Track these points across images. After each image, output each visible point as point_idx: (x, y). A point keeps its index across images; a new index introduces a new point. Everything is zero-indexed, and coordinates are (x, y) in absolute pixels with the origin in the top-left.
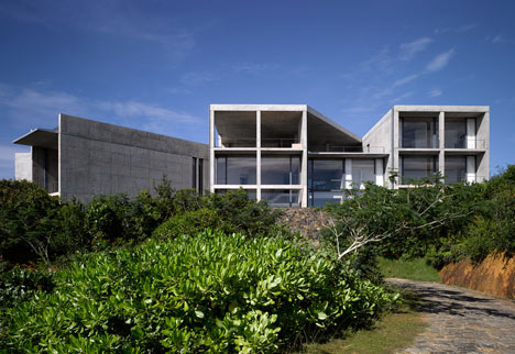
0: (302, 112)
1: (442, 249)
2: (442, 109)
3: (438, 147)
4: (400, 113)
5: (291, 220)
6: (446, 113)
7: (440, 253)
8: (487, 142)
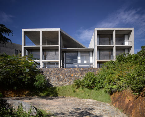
0: (58, 31)
1: (111, 84)
2: (115, 29)
3: (113, 44)
4: (97, 31)
5: (50, 74)
6: (116, 31)
7: (110, 86)
8: (133, 42)
